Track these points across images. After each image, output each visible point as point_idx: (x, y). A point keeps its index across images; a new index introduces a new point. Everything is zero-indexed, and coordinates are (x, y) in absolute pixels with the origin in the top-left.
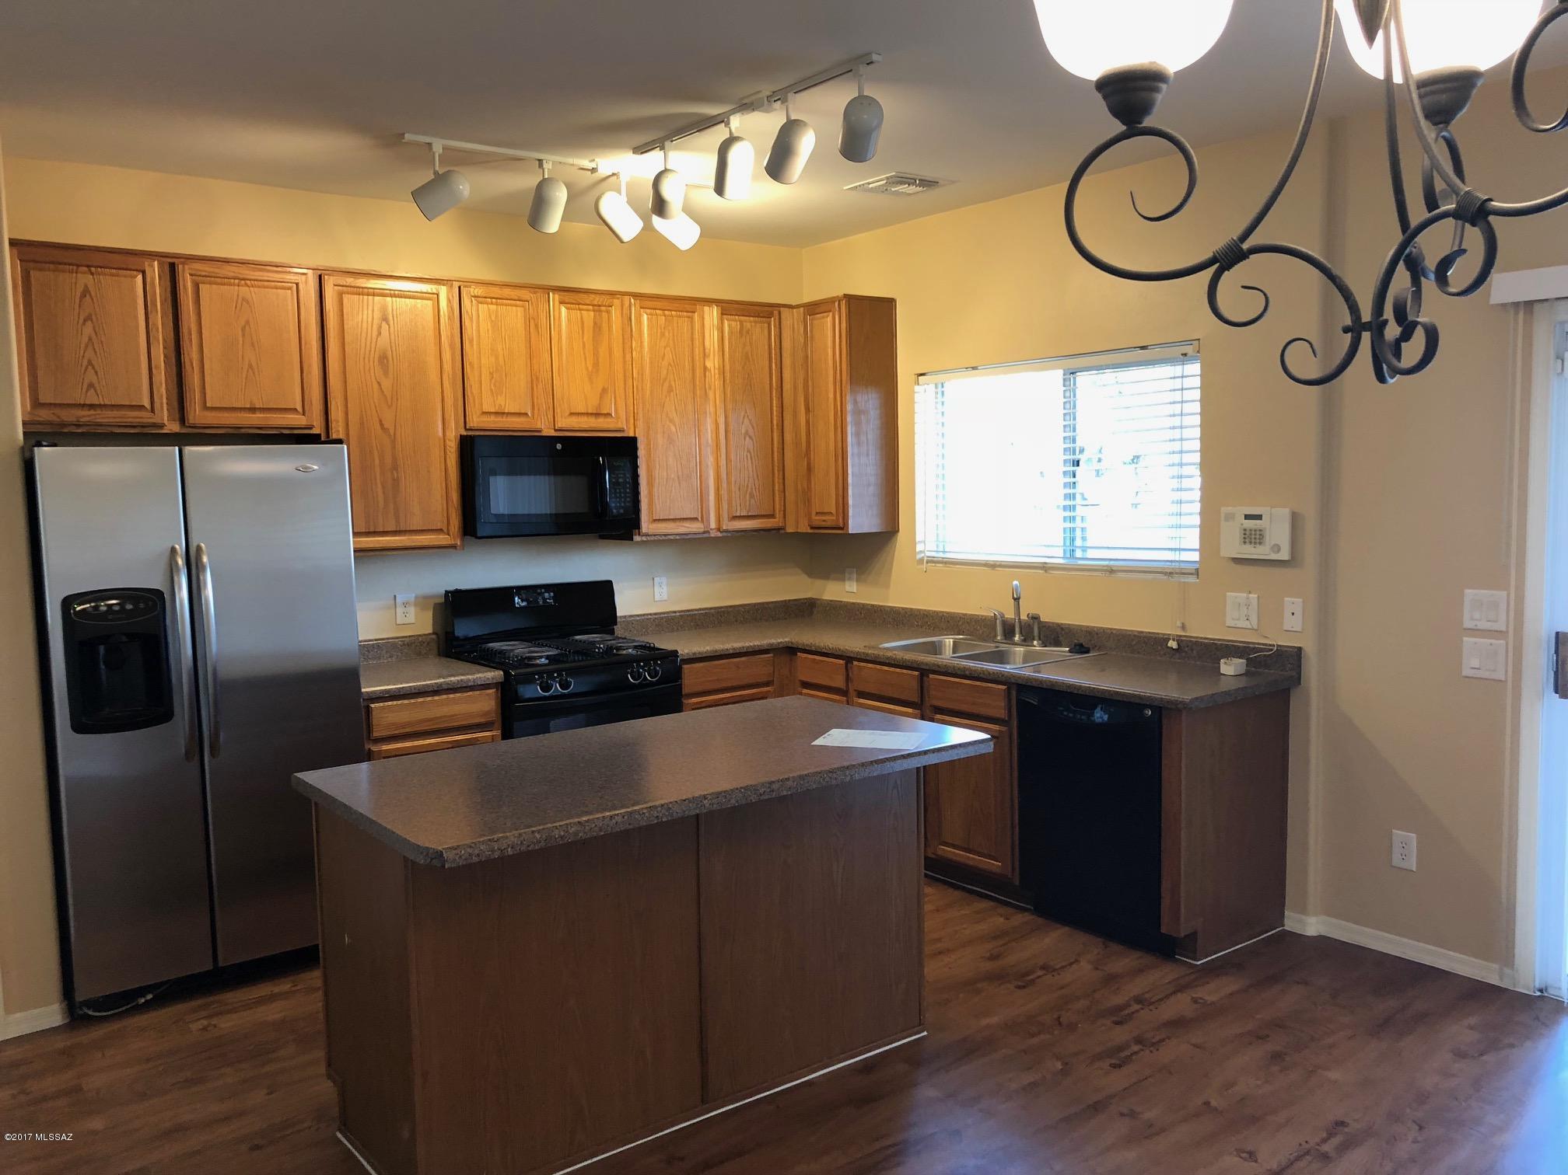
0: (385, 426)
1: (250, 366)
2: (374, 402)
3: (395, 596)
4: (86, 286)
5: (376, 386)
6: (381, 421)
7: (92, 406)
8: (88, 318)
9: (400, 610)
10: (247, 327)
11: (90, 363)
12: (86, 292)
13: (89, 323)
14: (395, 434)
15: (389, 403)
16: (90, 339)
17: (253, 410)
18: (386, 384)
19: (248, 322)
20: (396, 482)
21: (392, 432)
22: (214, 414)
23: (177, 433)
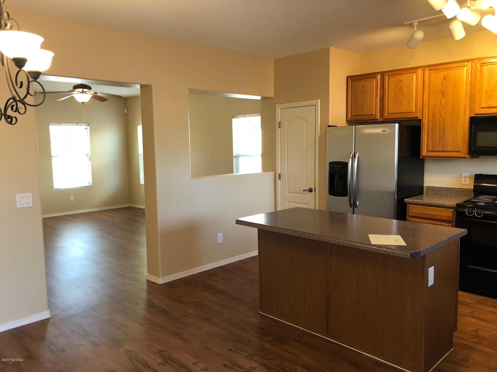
0: (441, 115)
1: (401, 100)
2: (438, 108)
3: (462, 174)
4: (363, 84)
5: (439, 102)
6: (440, 114)
7: (362, 115)
8: (363, 93)
9: (463, 179)
10: (401, 89)
11: (363, 104)
12: (363, 86)
13: (363, 94)
14: (445, 118)
15: (444, 107)
16: (363, 98)
17: (401, 113)
18: (443, 101)
19: (401, 87)
20: (444, 134)
21: (444, 117)
22: (390, 115)
23: (382, 121)
